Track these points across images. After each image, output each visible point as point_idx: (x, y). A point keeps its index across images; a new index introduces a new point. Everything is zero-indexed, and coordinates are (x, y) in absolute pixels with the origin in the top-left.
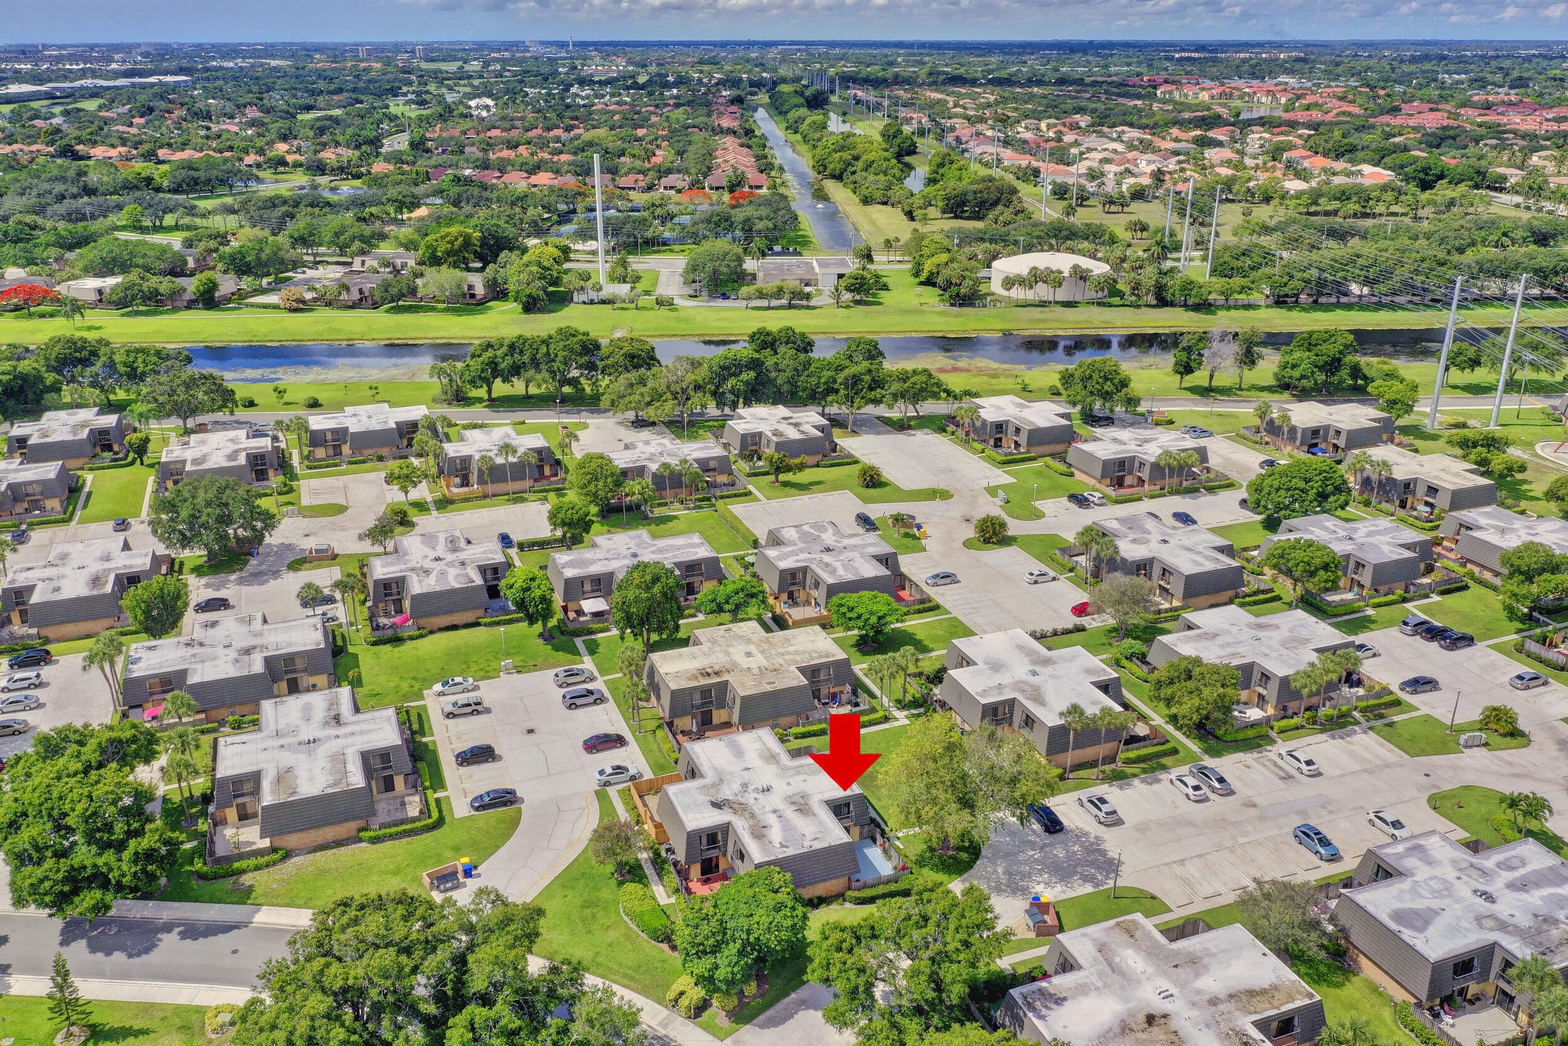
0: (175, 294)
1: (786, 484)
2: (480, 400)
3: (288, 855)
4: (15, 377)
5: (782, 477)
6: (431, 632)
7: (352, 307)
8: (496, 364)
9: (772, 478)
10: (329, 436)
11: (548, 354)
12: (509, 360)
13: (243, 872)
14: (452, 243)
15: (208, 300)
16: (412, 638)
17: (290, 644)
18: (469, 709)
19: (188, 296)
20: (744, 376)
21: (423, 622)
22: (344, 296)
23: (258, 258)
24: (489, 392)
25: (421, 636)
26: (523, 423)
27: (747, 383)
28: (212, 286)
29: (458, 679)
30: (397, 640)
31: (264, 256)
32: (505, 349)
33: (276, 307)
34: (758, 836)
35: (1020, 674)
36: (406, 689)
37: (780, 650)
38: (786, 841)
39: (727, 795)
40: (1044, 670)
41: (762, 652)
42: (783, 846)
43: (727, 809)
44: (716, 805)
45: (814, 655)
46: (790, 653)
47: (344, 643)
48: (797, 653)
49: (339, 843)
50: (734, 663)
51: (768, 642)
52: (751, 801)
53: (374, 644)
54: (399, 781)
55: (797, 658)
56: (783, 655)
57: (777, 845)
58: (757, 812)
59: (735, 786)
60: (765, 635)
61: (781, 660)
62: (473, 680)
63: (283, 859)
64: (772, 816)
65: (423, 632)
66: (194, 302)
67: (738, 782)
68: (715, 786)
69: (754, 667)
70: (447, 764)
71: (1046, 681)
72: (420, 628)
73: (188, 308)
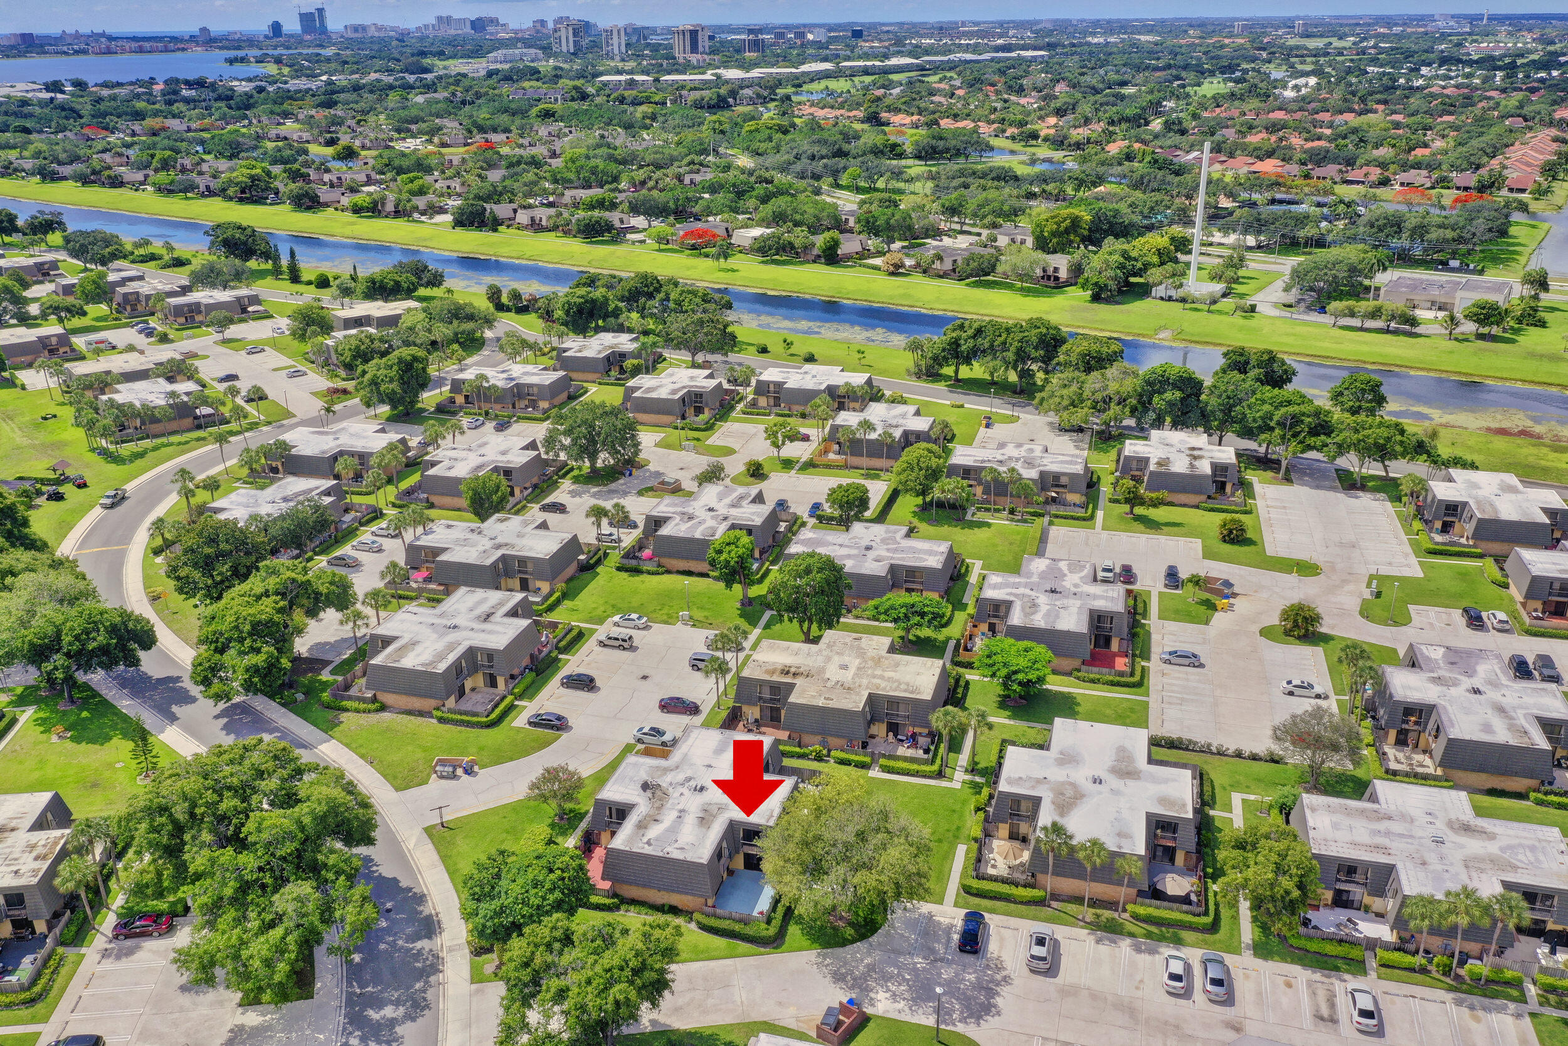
0: (807, 248)
1: (1139, 519)
2: (947, 378)
3: (383, 708)
5: (1139, 510)
6: (668, 572)
7: (941, 277)
9: (1127, 508)
10: (772, 388)
11: (1004, 343)
12: (971, 343)
13: (346, 710)
14: (1058, 224)
15: (831, 257)
16: (649, 573)
17: (531, 549)
18: (617, 643)
19: (816, 252)
20: (1168, 395)
21: (664, 561)
22: (937, 265)
24: (956, 372)
25: (657, 573)
26: (962, 406)
27: (1171, 404)
28: (833, 246)
29: (634, 616)
30: (636, 571)
32: (970, 332)
33: (876, 268)
34: (642, 826)
35: (1081, 776)
36: (599, 612)
37: (878, 672)
38: (657, 839)
39: (664, 782)
40: (1113, 782)
41: (859, 669)
42: (649, 843)
43: (649, 793)
44: (645, 786)
45: (903, 687)
46: (882, 677)
47: (599, 562)
48: (889, 679)
49: (421, 714)
50: (822, 670)
51: (878, 661)
52: (677, 794)
53: (619, 569)
54: (501, 681)
55: (883, 684)
56: (874, 677)
57: (645, 840)
58: (669, 805)
59: (681, 777)
60: (884, 653)
61: (865, 681)
62: (649, 620)
63: (377, 711)
64: (675, 814)
65: (661, 570)
66: (819, 256)
67: (689, 773)
68: (666, 770)
69: (834, 679)
70: (555, 681)
71: (1100, 793)
72: (659, 566)
73: (814, 262)
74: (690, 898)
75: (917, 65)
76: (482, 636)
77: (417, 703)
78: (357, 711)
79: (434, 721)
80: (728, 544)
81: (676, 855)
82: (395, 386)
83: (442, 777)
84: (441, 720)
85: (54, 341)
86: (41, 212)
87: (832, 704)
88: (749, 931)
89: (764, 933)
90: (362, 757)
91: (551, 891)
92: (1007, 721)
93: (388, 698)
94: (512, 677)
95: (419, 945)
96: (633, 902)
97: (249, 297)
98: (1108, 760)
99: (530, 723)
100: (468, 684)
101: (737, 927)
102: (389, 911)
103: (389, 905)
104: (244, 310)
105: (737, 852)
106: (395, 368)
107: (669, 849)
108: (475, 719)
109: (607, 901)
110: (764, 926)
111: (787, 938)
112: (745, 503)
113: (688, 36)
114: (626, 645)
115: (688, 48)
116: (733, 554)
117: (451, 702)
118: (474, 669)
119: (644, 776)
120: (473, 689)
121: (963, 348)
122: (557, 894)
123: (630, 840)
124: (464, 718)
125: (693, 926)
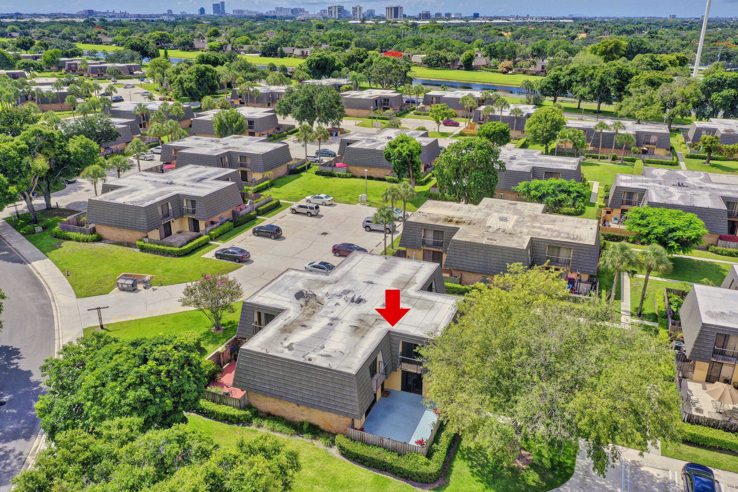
0: (454, 61)
1: (714, 166)
3: (100, 239)
6: (353, 177)
9: (704, 161)
10: (435, 100)
12: (568, 78)
13: (69, 239)
14: (606, 47)
15: (468, 66)
16: (340, 176)
19: (460, 63)
20: (725, 92)
21: (351, 168)
22: (533, 68)
23: (502, 49)
25: (346, 177)
28: (470, 59)
30: (331, 175)
31: (505, 48)
33: (497, 72)
34: (287, 330)
36: (297, 195)
37: (537, 225)
38: (300, 344)
39: (320, 293)
42: (290, 347)
43: (302, 301)
44: (299, 295)
45: (563, 235)
46: (541, 228)
47: (303, 170)
48: (549, 230)
49: (129, 245)
51: (535, 217)
52: (332, 304)
53: (317, 173)
54: (202, 226)
55: (543, 231)
56: (534, 227)
57: (286, 344)
58: (321, 313)
59: (339, 289)
60: (539, 213)
61: (525, 230)
62: (335, 201)
63: (94, 241)
64: (326, 321)
65: (348, 174)
66: (461, 66)
67: (348, 287)
68: (324, 283)
69: (495, 227)
70: (250, 231)
72: (348, 171)
73: (458, 69)
74: (334, 416)
76: (192, 189)
77: (126, 235)
78: (78, 240)
79: (137, 250)
80: (402, 142)
81: (320, 362)
82: (193, 85)
83: (123, 290)
84: (143, 249)
88: (405, 464)
89: (424, 469)
90: (63, 271)
91: (133, 386)
93: (104, 231)
94: (212, 223)
95: (12, 446)
96: (270, 416)
99: (217, 255)
100: (175, 226)
101: (389, 458)
103: (6, 398)
104: (132, 73)
105: (394, 369)
106: (195, 74)
107: (312, 355)
108: (169, 248)
109: (237, 412)
110: (423, 459)
111: (452, 478)
113: (393, 10)
114: (313, 212)
115: (393, 16)
116: (405, 148)
117: (155, 235)
118: (180, 214)
119: (300, 286)
120: (179, 232)
121: (562, 81)
122: (143, 392)
123: (269, 342)
124: (161, 248)
125: (335, 451)
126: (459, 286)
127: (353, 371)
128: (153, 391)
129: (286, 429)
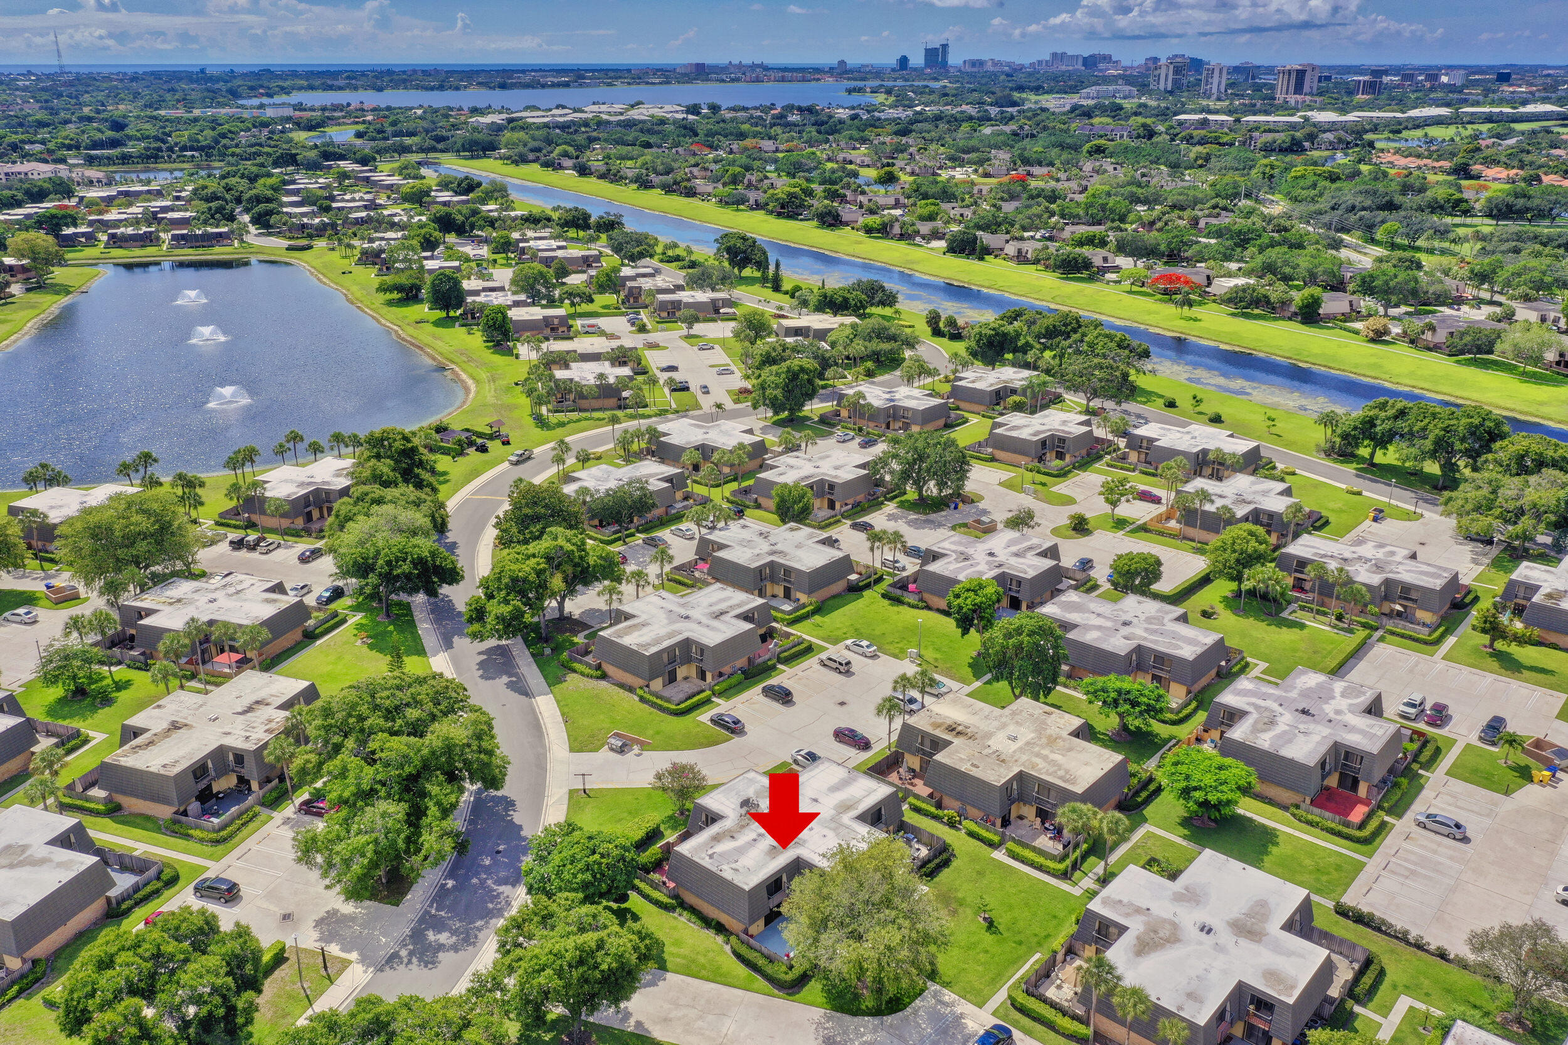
0: (1285, 303)
1: (1499, 656)
2: (1362, 460)
3: (604, 676)
4: (997, 334)
5: (1500, 645)
6: (928, 608)
7: (1429, 349)
8: (1375, 426)
9: (1486, 639)
10: (1145, 444)
12: (1387, 425)
13: (574, 671)
15: (1310, 315)
16: (909, 605)
17: (800, 560)
18: (835, 665)
19: (1293, 309)
22: (1428, 336)
24: (1372, 455)
25: (916, 607)
26: (1359, 494)
28: (1315, 303)
29: (867, 642)
30: (898, 601)
31: (1392, 284)
33: (1357, 332)
34: (718, 837)
35: (1189, 918)
36: (839, 633)
37: (1045, 752)
40: (1225, 936)
41: (1028, 743)
42: (711, 856)
44: (745, 803)
45: (1061, 773)
46: (1045, 758)
47: (868, 586)
48: (1053, 763)
49: (631, 689)
50: (989, 735)
51: (1052, 741)
53: (884, 596)
54: (709, 676)
55: (1041, 764)
56: (1038, 755)
57: (710, 851)
60: (1065, 734)
61: (1024, 758)
62: (880, 649)
63: (598, 678)
65: (921, 604)
66: (1296, 314)
69: (994, 747)
70: (759, 688)
71: (1200, 943)
72: (921, 599)
73: (1290, 319)
74: (733, 919)
75: (1559, 113)
76: (705, 630)
77: (629, 679)
78: (583, 674)
79: (636, 698)
80: (968, 590)
81: (727, 874)
82: (778, 393)
83: (612, 749)
84: (642, 700)
85: (556, 321)
86: (608, 214)
87: (974, 772)
88: (769, 969)
89: (782, 976)
90: (563, 714)
91: (581, 871)
92: (1179, 841)
93: (610, 669)
94: (721, 675)
95: (501, 889)
96: (693, 910)
97: (723, 300)
98: (1237, 910)
99: (712, 720)
100: (681, 672)
101: (762, 962)
102: (498, 852)
103: (501, 848)
104: (717, 311)
108: (666, 705)
109: (666, 900)
110: (784, 968)
111: (804, 989)
112: (1029, 555)
113: (1294, 76)
114: (842, 668)
115: (1292, 88)
117: (657, 684)
118: (687, 660)
120: (686, 678)
121: (1378, 429)
122: (588, 876)
123: (696, 849)
124: (659, 702)
125: (728, 948)
126: (933, 809)
127: (747, 888)
128: (594, 877)
129: (699, 922)
